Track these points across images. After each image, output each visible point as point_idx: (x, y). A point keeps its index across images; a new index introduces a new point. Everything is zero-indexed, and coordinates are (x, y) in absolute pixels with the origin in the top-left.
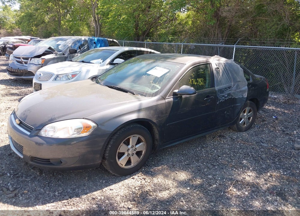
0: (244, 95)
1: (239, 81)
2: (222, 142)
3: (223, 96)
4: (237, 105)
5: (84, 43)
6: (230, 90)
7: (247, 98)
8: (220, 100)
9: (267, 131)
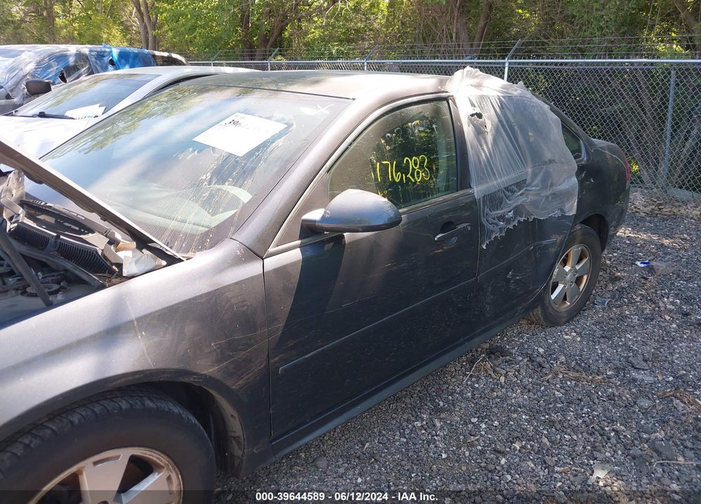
0: (567, 206)
1: (551, 161)
2: (502, 379)
3: (502, 218)
4: (544, 242)
5: (76, 61)
6: (522, 194)
7: (576, 217)
8: (492, 232)
9: (635, 319)
